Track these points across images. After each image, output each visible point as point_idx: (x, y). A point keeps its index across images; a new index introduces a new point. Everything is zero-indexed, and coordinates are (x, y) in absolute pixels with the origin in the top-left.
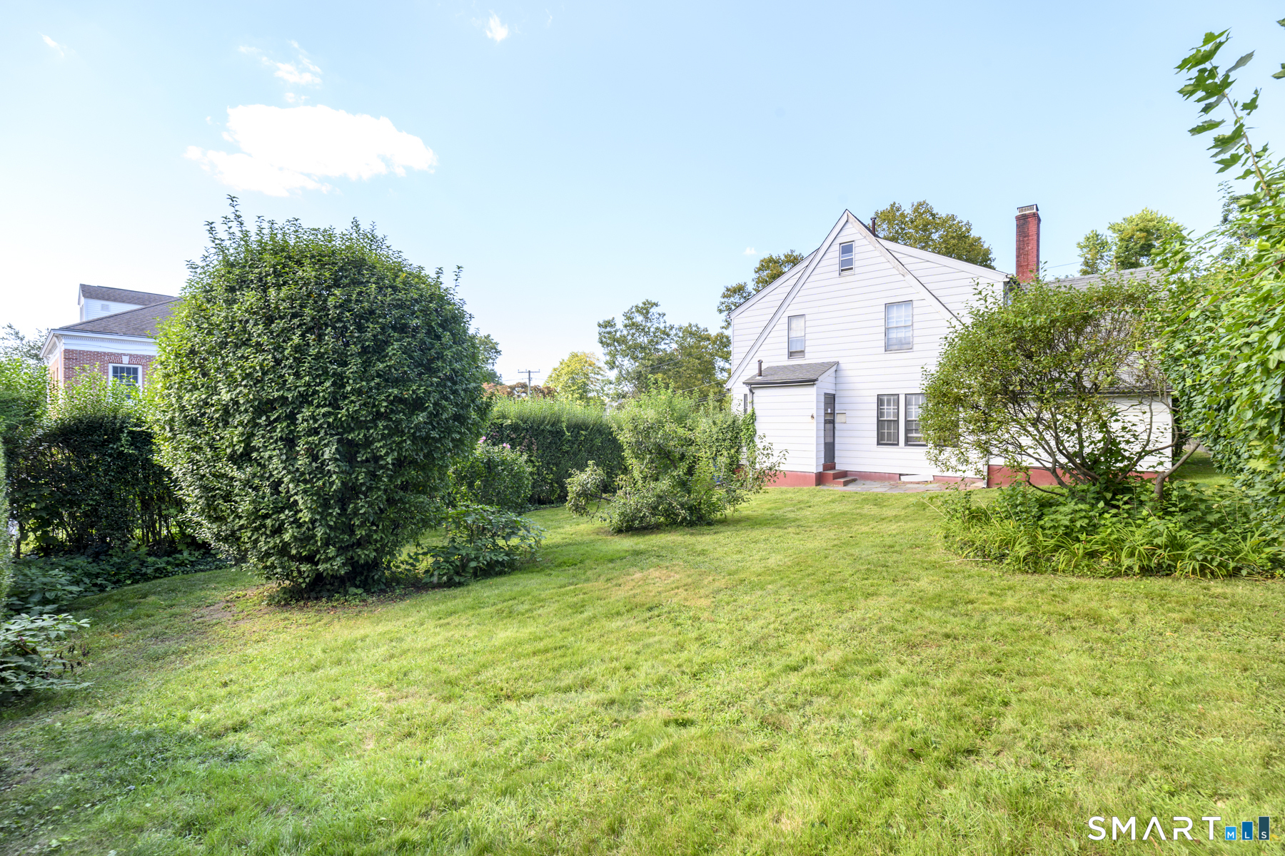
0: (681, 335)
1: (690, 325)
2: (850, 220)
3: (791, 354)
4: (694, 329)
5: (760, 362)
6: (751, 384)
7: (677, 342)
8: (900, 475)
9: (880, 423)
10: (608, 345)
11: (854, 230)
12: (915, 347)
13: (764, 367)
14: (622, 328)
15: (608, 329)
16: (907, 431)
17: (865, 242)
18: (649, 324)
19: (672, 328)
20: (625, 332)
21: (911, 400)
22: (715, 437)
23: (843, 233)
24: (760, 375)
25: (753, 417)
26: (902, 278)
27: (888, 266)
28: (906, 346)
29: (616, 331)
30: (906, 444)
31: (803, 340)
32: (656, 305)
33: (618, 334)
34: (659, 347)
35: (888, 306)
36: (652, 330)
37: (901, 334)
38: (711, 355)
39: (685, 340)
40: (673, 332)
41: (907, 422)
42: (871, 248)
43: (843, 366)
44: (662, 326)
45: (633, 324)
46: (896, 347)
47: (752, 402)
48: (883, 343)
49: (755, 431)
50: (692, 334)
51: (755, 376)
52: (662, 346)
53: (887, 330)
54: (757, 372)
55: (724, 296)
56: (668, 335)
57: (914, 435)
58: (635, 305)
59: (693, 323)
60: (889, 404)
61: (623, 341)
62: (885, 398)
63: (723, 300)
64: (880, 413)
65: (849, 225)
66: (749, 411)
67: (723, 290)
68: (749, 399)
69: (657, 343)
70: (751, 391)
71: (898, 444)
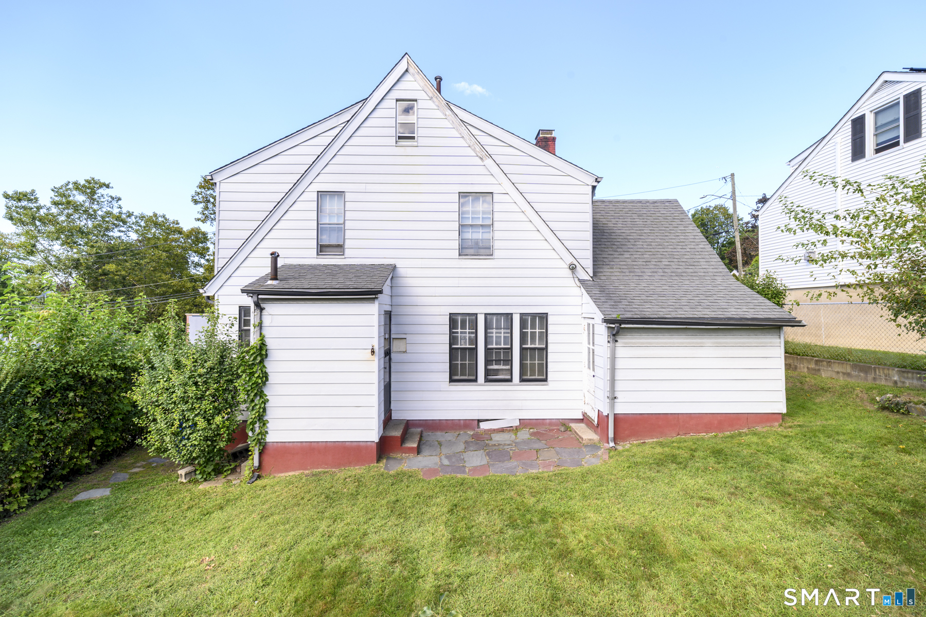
0: (143, 224)
1: (155, 215)
2: (411, 70)
3: (322, 249)
4: (160, 219)
5: (275, 257)
6: (259, 293)
7: (137, 231)
8: (479, 421)
9: (453, 352)
10: (23, 223)
11: (415, 86)
12: (497, 254)
13: (280, 263)
14: (49, 204)
15: (24, 203)
16: (488, 362)
17: (430, 104)
18: (95, 207)
19: (130, 215)
20: (54, 210)
21: (492, 320)
22: (179, 393)
23: (400, 86)
24: (275, 277)
25: (262, 351)
26: (479, 162)
27: (461, 142)
28: (482, 251)
29: (38, 208)
30: (487, 380)
31: (340, 229)
32: (108, 186)
33: (43, 212)
34: (111, 234)
35: (462, 195)
36: (100, 213)
37: (478, 235)
38: (184, 249)
39: (149, 230)
40: (133, 219)
41: (488, 351)
42: (439, 114)
43: (401, 271)
44: (116, 211)
45: (69, 203)
46: (471, 251)
47: (260, 325)
48: (456, 244)
49: (265, 376)
50: (156, 224)
51: (264, 279)
52: (115, 233)
53: (462, 227)
54: (269, 270)
55: (200, 187)
56: (125, 222)
57: (495, 367)
58: (72, 180)
59: (160, 213)
60: (463, 327)
61: (49, 220)
62: (459, 318)
63: (199, 190)
64: (453, 340)
65: (408, 77)
66: (254, 339)
67: (200, 180)
68: (253, 318)
69: (107, 229)
70: (257, 305)
71: (476, 380)
